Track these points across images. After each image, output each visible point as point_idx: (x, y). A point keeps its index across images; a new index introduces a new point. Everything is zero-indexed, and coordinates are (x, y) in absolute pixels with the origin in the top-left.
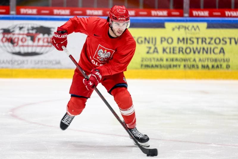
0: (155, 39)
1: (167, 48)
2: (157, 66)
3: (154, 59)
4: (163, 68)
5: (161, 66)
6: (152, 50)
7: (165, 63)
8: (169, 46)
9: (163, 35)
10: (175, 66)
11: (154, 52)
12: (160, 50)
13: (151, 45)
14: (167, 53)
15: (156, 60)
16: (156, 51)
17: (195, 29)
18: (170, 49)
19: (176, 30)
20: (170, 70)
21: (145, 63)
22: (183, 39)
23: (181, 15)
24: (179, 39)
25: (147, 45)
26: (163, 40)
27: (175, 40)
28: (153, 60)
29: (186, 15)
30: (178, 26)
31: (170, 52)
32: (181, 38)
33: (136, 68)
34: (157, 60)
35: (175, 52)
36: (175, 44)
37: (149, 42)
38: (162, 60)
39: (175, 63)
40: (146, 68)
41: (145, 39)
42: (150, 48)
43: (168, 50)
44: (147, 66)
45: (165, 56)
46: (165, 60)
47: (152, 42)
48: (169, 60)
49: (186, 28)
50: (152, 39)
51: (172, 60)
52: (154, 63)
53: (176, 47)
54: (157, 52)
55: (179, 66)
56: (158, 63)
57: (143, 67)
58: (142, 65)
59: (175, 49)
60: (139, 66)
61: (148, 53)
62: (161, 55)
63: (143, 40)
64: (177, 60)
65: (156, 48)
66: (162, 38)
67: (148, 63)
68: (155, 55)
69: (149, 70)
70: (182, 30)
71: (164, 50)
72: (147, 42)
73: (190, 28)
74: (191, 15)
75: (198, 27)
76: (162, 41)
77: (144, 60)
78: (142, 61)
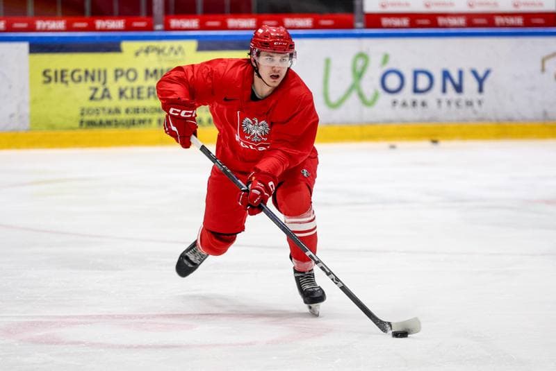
0: (105, 72)
1: (126, 89)
2: (109, 123)
3: (104, 109)
4: (120, 127)
5: (117, 124)
6: (99, 94)
7: (123, 116)
8: (130, 85)
9: (119, 66)
10: (142, 122)
11: (103, 97)
12: (114, 92)
13: (97, 84)
14: (127, 98)
15: (107, 111)
16: (106, 95)
17: (176, 53)
18: (132, 89)
19: (142, 55)
20: (133, 130)
21: (87, 118)
22: (155, 71)
23: (150, 28)
24: (147, 71)
25: (90, 83)
26: (118, 73)
27: (141, 74)
28: (101, 111)
29: (159, 27)
30: (145, 48)
31: (132, 97)
32: (151, 70)
33: (72, 129)
34: (110, 112)
35: (141, 95)
36: (141, 82)
37: (93, 79)
38: (118, 111)
39: (142, 116)
40: (91, 126)
41: (87, 73)
42: (96, 89)
43: (128, 93)
44: (91, 124)
45: (124, 104)
46: (123, 111)
47: (99, 79)
48: (131, 111)
49: (160, 51)
50: (99, 72)
51: (137, 111)
52: (104, 117)
53: (142, 87)
54: (109, 96)
55: (150, 121)
56: (110, 117)
57: (84, 125)
58: (82, 122)
59: (141, 90)
60: (77, 125)
61: (92, 98)
62: (115, 102)
63: (82, 74)
64: (145, 110)
65: (106, 90)
66: (116, 71)
67: (93, 118)
68: (106, 103)
69: (96, 131)
70: (153, 56)
71: (122, 93)
72: (89, 79)
73: (166, 51)
74: (167, 28)
75: (180, 48)
76: (116, 77)
77: (85, 112)
78: (82, 114)
